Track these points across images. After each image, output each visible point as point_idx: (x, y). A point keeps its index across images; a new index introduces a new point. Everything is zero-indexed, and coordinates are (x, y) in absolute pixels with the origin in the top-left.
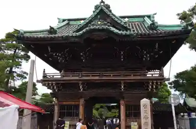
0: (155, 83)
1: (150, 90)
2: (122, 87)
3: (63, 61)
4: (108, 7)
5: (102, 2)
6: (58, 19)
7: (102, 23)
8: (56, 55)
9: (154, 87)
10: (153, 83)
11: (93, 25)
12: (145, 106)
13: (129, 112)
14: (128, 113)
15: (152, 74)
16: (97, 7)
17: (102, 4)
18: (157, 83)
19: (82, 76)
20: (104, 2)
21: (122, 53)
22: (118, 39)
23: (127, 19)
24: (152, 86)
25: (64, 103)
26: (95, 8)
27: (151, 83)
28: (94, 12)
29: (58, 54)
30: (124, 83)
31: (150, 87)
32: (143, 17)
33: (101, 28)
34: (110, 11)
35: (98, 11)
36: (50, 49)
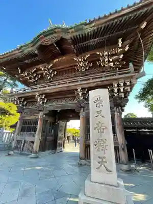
2: (80, 95)
9: (122, 90)
10: (119, 85)
19: (40, 88)
24: (119, 90)
36: (20, 71)
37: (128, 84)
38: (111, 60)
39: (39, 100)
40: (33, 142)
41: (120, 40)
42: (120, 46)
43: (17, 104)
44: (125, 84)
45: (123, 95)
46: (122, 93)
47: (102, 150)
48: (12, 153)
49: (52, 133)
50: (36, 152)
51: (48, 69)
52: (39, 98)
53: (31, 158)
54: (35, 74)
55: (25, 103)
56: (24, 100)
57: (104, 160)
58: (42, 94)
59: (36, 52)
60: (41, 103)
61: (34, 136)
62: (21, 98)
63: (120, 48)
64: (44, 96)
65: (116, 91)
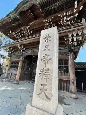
9: (75, 40)
24: (73, 40)
25: (14, 60)
36: (11, 31)
37: (80, 34)
38: (69, 19)
39: (20, 49)
40: (16, 75)
41: (76, 2)
42: (76, 7)
43: (8, 51)
44: (77, 34)
45: (76, 44)
46: (75, 42)
47: (45, 78)
48: (4, 80)
49: (29, 70)
50: (17, 81)
51: (27, 29)
52: (20, 48)
53: (14, 84)
54: (19, 34)
55: (13, 51)
56: (12, 49)
57: (45, 88)
58: (22, 45)
59: (18, 17)
60: (21, 50)
61: (17, 71)
62: (11, 48)
63: (76, 9)
64: (23, 46)
65: (70, 40)
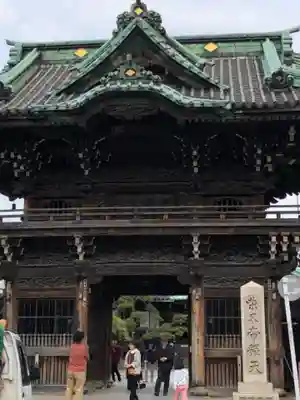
0: (285, 239)
1: (273, 257)
2: (196, 249)
3: (28, 174)
4: (155, 20)
5: (139, 5)
6: (9, 43)
7: (138, 75)
8: (8, 156)
9: (285, 249)
10: (279, 238)
11: (114, 79)
12: (251, 301)
13: (216, 321)
14: (211, 322)
15: (278, 213)
16: (123, 20)
17: (139, 11)
18: (291, 238)
19: (84, 218)
20: (143, 7)
21: (195, 153)
22: (181, 119)
23: (211, 47)
24: (279, 247)
25: (33, 294)
26: (119, 24)
27: (274, 239)
28: (116, 34)
29: (12, 156)
30: (201, 238)
31: (273, 249)
32: (261, 39)
33: (134, 87)
34: (163, 33)
35: (126, 32)
37: (297, 239)
38: (269, 159)
41: (293, 129)
45: (286, 257)
46: (284, 252)
55: (22, 249)
60: (82, 256)
64: (94, 239)
